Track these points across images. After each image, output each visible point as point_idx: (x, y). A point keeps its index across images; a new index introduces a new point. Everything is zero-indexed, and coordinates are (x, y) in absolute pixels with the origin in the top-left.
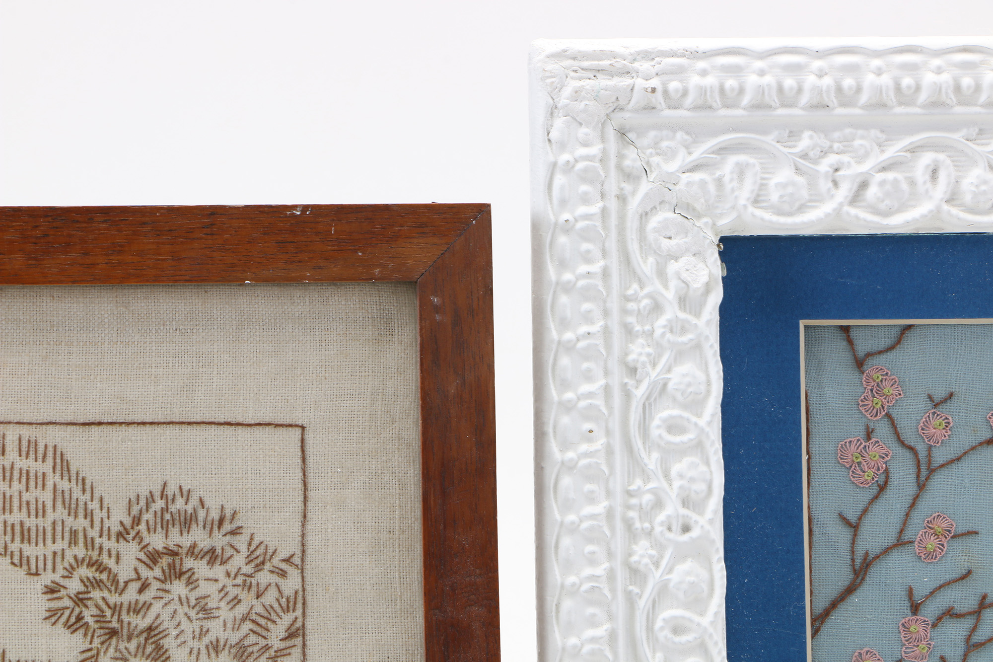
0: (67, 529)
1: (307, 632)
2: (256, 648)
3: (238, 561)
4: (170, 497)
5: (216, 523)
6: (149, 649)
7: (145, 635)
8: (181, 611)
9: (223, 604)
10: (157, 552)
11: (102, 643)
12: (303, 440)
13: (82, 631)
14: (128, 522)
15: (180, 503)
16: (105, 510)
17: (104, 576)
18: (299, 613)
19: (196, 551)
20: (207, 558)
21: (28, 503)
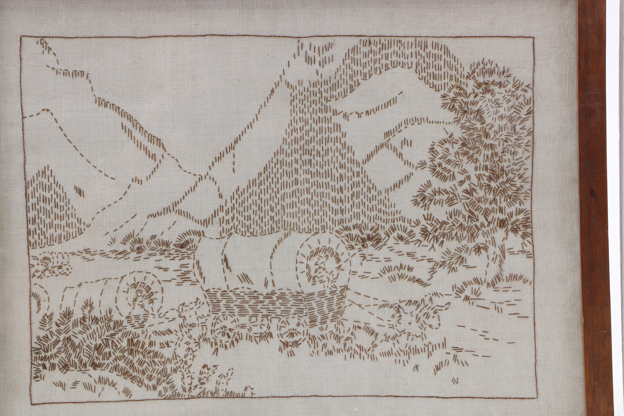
0: (449, 75)
1: (535, 112)
2: (516, 118)
3: (510, 86)
4: (485, 64)
5: (502, 73)
6: (478, 118)
7: (476, 112)
8: (489, 104)
9: (504, 102)
10: (481, 83)
11: (461, 115)
12: (533, 43)
13: (454, 111)
14: (470, 72)
15: (489, 66)
16: (462, 68)
17: (462, 92)
18: (531, 105)
19: (495, 83)
20: (499, 85)
21: (435, 66)
